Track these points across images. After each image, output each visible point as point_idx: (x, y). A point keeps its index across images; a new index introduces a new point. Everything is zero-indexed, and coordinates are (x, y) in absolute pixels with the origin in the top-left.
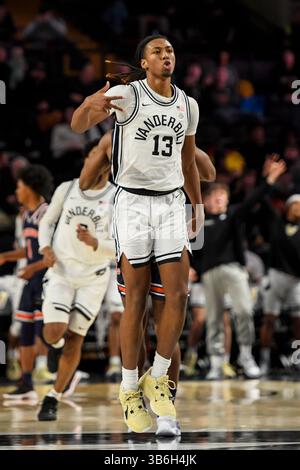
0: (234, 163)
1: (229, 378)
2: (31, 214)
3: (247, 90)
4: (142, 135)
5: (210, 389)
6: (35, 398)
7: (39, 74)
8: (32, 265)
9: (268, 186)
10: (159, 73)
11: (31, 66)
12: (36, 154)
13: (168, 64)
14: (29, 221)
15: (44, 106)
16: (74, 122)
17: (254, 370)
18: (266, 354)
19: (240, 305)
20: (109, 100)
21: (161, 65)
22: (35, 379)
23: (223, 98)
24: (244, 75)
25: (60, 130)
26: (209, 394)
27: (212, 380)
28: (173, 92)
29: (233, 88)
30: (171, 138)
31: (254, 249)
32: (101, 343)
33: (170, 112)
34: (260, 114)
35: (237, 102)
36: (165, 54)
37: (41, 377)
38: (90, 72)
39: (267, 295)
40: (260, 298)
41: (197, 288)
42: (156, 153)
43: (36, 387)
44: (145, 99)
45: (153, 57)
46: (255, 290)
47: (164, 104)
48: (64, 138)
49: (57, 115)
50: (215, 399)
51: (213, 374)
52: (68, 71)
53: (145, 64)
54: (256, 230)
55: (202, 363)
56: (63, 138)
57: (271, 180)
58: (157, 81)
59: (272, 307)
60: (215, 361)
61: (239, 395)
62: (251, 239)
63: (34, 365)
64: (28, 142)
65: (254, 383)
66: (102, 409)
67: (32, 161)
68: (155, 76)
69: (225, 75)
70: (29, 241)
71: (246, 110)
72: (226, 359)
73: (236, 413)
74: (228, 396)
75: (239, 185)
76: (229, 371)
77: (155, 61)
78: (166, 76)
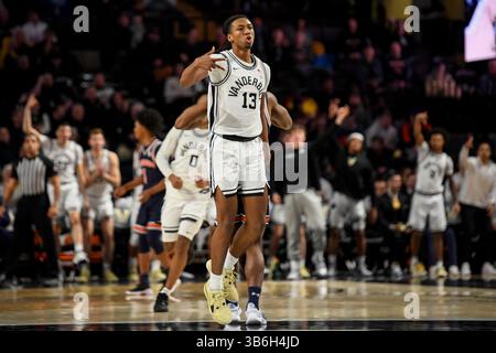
0: (309, 107)
1: (305, 278)
2: (146, 148)
3: (320, 50)
4: (234, 92)
5: (290, 287)
6: (152, 294)
7: (155, 37)
8: (148, 191)
9: (336, 126)
10: (243, 45)
11: (148, 31)
12: (152, 101)
13: (249, 38)
14: (145, 153)
15: (158, 62)
16: (183, 78)
17: (323, 271)
18: (332, 259)
19: (315, 222)
20: (214, 61)
21: (243, 39)
22: (151, 279)
23: (300, 56)
24: (317, 38)
25: (171, 81)
26: (289, 291)
27: (291, 280)
28: (253, 61)
29: (308, 48)
30: (255, 95)
31: (325, 177)
32: (200, 249)
33: (253, 74)
34: (330, 69)
35: (311, 59)
36: (247, 31)
37: (155, 277)
38: (195, 35)
39: (334, 212)
40: (329, 214)
41: (278, 207)
42: (245, 106)
43: (152, 285)
44: (234, 64)
45: (238, 32)
46: (326, 208)
47: (247, 68)
48: (175, 87)
49: (169, 69)
50: (294, 294)
51: (293, 275)
52: (177, 35)
53: (230, 38)
54: (326, 161)
55: (283, 266)
56: (173, 88)
57: (339, 121)
58: (241, 52)
59: (337, 222)
60: (293, 265)
61: (313, 292)
62: (323, 168)
63: (150, 267)
64: (146, 91)
65: (323, 282)
66: (201, 303)
67: (147, 105)
68: (239, 48)
69: (302, 38)
70: (144, 170)
71: (319, 65)
72: (302, 263)
73: (310, 306)
74: (304, 293)
75: (313, 125)
76: (305, 273)
77: (239, 36)
78: (247, 48)
